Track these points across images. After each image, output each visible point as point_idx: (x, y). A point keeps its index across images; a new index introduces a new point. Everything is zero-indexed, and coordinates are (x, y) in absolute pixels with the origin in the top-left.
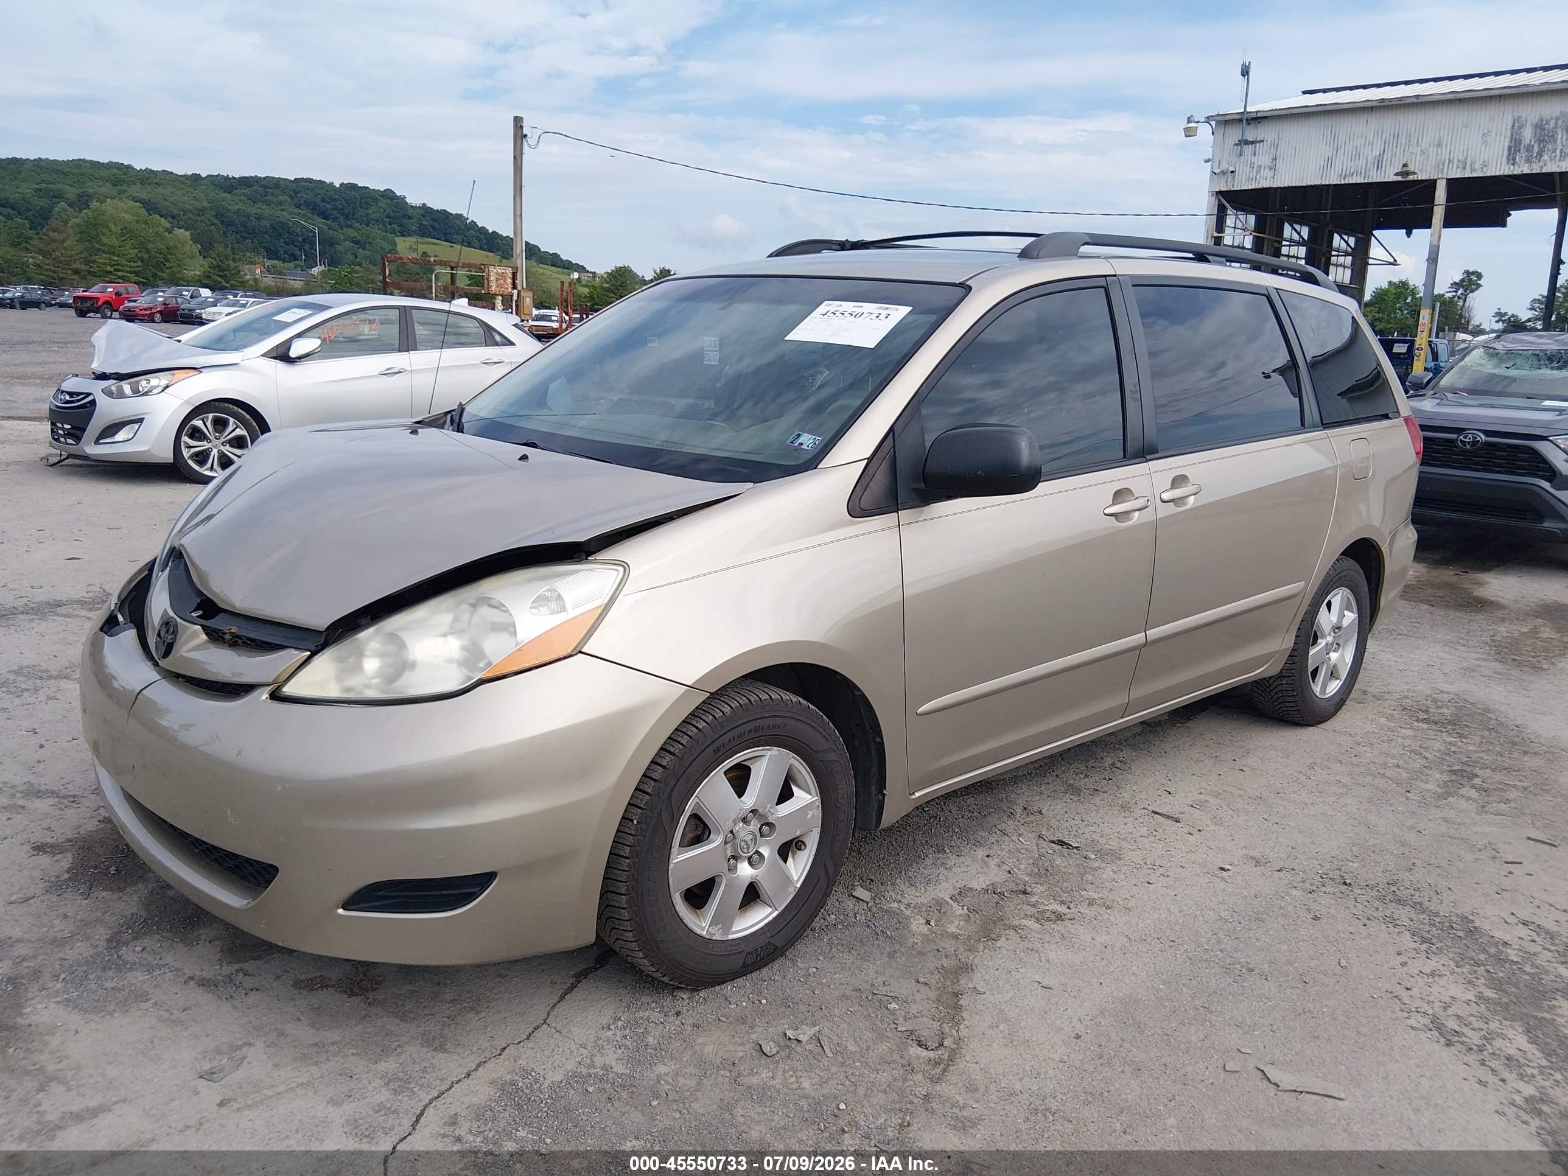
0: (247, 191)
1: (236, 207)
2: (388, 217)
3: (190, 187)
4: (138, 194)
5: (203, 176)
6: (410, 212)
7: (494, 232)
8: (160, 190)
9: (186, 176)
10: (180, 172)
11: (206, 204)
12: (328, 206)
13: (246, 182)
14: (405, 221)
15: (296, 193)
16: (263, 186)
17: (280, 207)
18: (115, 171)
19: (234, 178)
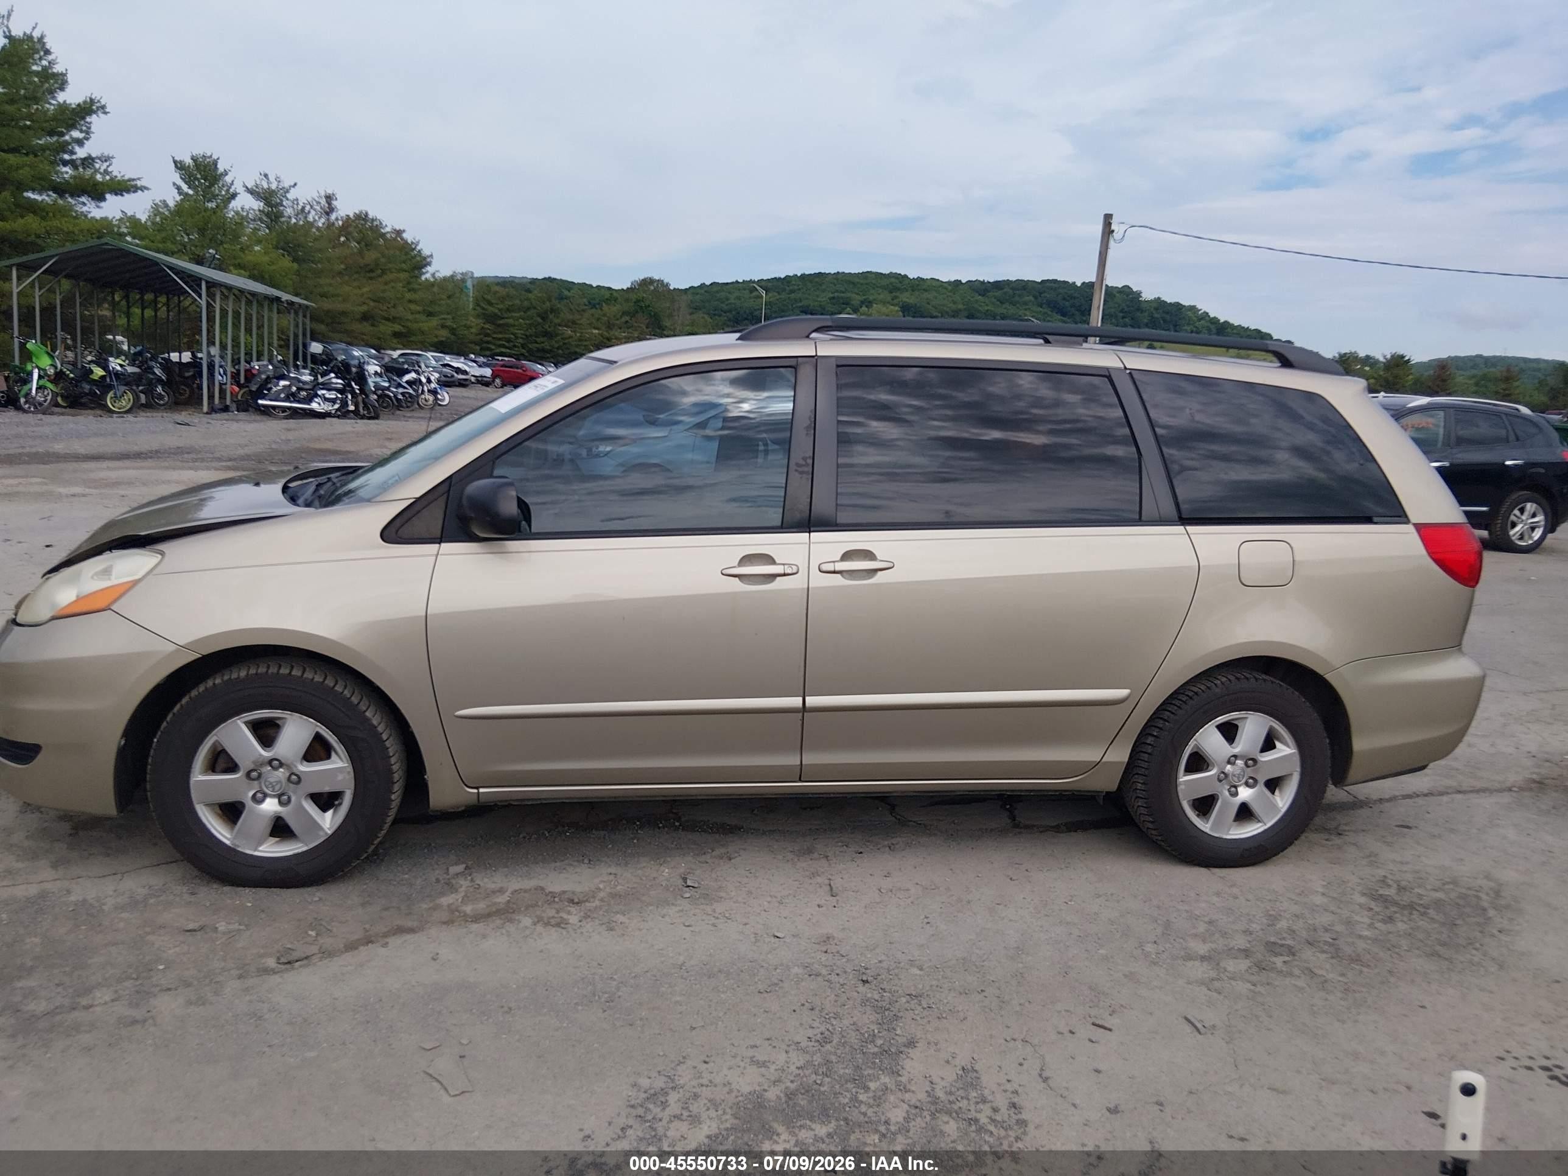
0: (998, 293)
1: (986, 308)
2: (1122, 311)
3: (950, 291)
4: (907, 300)
5: (964, 281)
6: (1144, 306)
7: (1226, 322)
8: (926, 295)
9: (949, 283)
10: (945, 280)
11: (961, 306)
12: (1067, 303)
13: (998, 285)
14: (1138, 314)
15: (1041, 293)
16: (1013, 289)
17: (1024, 307)
18: (893, 280)
19: (989, 282)
